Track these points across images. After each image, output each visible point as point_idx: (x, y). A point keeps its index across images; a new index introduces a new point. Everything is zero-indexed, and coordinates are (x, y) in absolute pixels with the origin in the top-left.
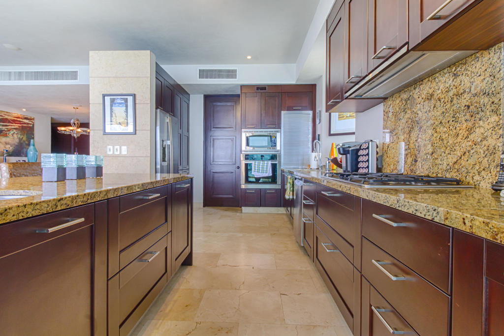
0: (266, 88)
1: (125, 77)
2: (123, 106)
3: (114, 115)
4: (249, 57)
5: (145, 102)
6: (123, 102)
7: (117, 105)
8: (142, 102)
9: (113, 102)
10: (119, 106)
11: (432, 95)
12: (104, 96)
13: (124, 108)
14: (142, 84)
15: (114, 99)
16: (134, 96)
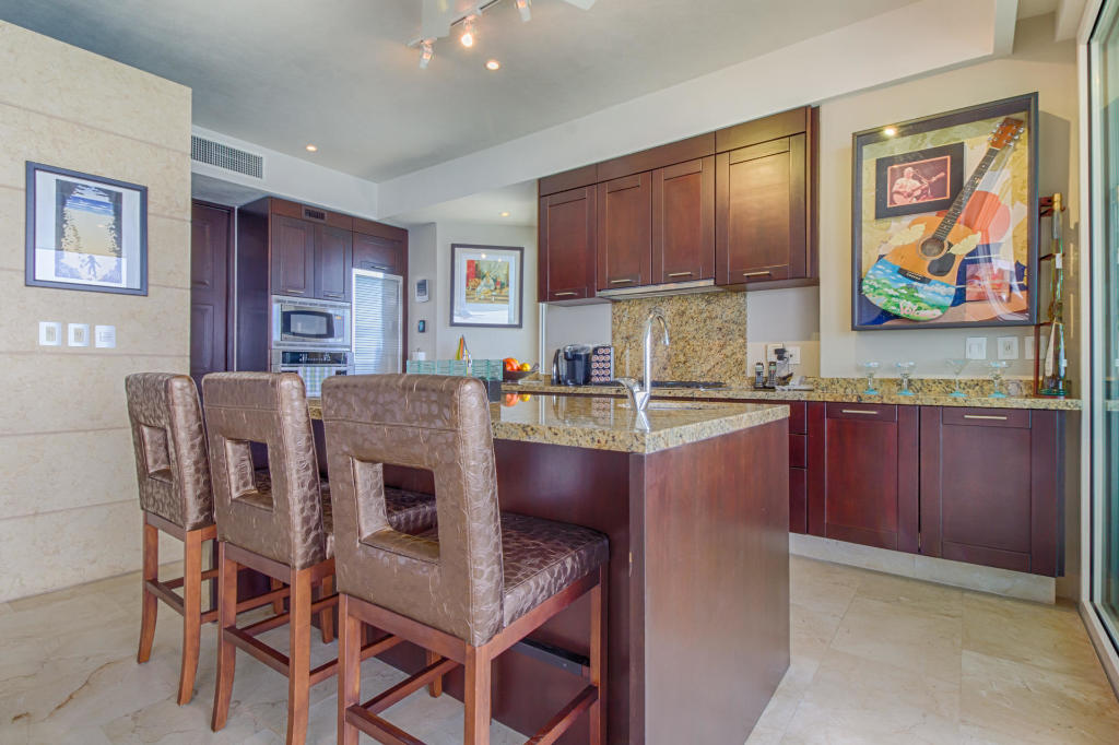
0: (323, 215)
1: (108, 132)
2: (106, 212)
3: (68, 232)
4: (311, 148)
5: (177, 215)
6: (106, 200)
7: (82, 204)
8: (167, 213)
9: (64, 194)
10: (89, 209)
11: (684, 312)
12: (32, 169)
13: (111, 219)
14: (168, 168)
15: (72, 187)
16: (144, 191)
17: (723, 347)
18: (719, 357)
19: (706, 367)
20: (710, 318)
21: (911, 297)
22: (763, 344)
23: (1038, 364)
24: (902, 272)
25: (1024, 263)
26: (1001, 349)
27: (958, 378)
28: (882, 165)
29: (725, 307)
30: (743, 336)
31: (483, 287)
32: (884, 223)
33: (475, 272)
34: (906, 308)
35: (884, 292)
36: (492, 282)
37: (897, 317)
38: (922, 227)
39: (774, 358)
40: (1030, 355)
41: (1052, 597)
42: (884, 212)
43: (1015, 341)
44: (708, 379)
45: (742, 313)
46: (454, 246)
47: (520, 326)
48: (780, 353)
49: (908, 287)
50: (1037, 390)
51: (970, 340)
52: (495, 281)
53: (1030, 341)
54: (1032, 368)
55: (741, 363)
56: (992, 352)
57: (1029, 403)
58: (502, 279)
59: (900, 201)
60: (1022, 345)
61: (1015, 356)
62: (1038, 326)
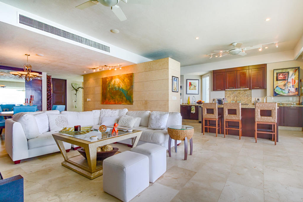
1: (176, 71)
11: (240, 93)
17: (247, 98)
18: (247, 100)
19: (244, 102)
20: (245, 94)
21: (282, 92)
22: (255, 98)
23: (299, 101)
24: (281, 89)
25: (297, 88)
26: (294, 99)
27: (289, 103)
28: (277, 74)
29: (248, 92)
30: (251, 97)
31: (192, 87)
32: (277, 81)
33: (190, 84)
34: (281, 93)
35: (278, 91)
36: (193, 86)
37: (280, 95)
38: (283, 83)
39: (257, 100)
40: (298, 100)
41: (301, 130)
42: (277, 80)
43: (296, 98)
44: (244, 104)
45: (251, 93)
46: (187, 80)
47: (198, 94)
48: (258, 99)
49: (282, 91)
50: (299, 104)
51: (290, 98)
52: (194, 86)
53: (298, 98)
54: (298, 101)
55: (251, 101)
56: (293, 99)
57: (299, 106)
58: (195, 85)
59: (280, 79)
60: (297, 98)
61: (296, 100)
62: (299, 96)
